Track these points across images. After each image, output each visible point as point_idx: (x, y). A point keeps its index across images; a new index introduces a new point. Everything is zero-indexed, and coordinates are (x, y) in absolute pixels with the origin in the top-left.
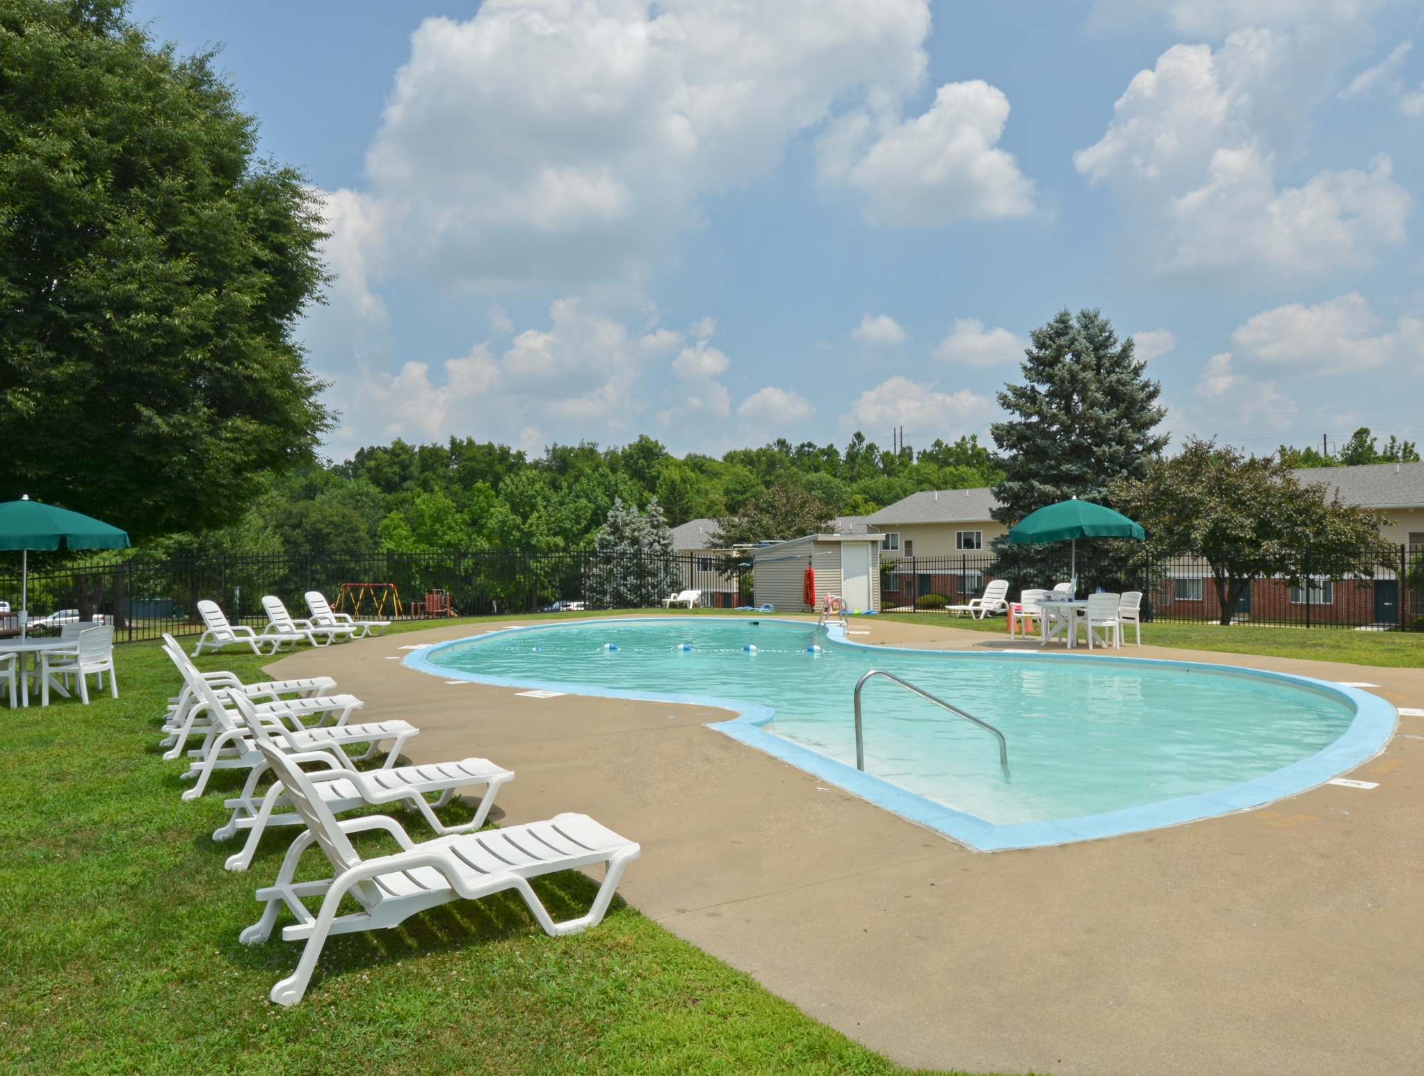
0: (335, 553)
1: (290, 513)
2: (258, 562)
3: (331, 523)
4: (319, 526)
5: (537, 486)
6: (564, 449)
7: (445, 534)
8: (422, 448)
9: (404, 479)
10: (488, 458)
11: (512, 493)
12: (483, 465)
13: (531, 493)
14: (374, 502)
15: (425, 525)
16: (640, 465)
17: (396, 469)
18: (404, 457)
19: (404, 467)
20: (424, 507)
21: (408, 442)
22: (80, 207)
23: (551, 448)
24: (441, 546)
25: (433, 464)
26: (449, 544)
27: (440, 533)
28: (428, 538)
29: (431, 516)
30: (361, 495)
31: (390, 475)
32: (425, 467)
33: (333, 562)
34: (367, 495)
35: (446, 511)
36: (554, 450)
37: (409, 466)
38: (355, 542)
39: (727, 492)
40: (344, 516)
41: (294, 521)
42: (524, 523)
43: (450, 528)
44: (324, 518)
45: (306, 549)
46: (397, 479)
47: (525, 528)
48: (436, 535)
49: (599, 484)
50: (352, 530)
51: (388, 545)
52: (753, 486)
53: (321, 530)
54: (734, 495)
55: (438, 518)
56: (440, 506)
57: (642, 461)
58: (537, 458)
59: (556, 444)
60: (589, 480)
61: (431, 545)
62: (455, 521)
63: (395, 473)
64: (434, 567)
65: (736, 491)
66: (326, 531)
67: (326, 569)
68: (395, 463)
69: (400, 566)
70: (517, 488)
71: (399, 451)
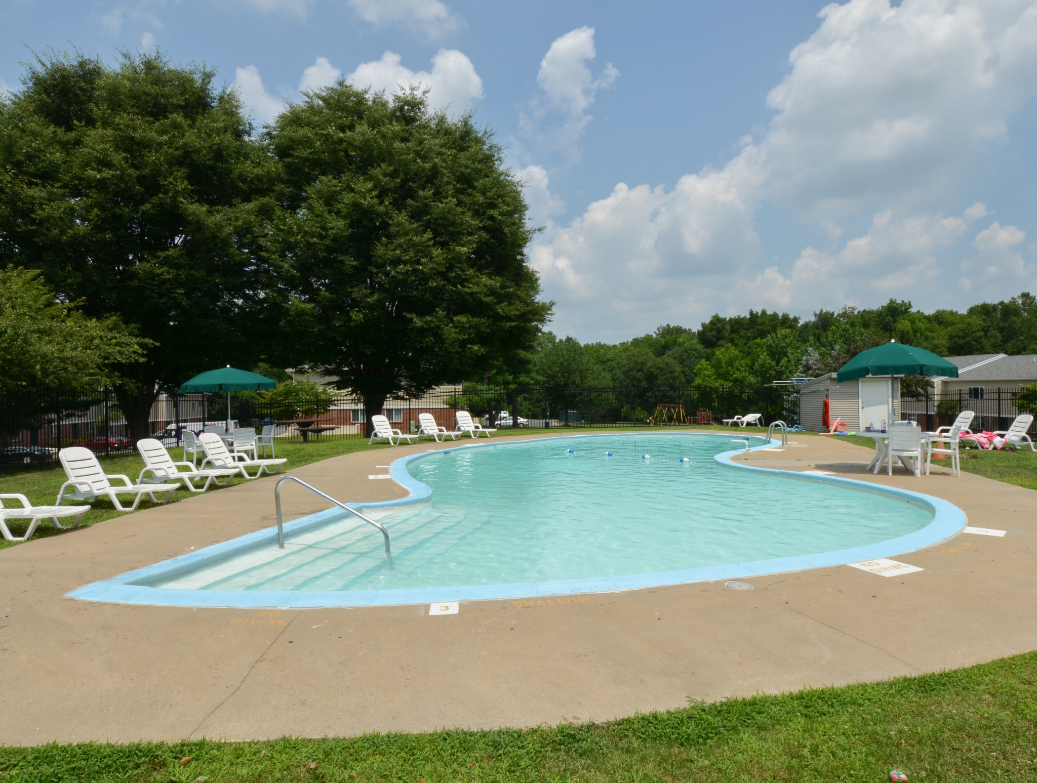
0: (660, 386)
1: (637, 363)
2: (596, 391)
3: (659, 368)
4: (652, 370)
5: (788, 340)
6: (827, 313)
7: (734, 373)
8: (731, 319)
9: (719, 339)
10: (772, 323)
11: (770, 345)
12: (769, 328)
13: (783, 345)
14: (699, 353)
15: (722, 368)
16: (886, 320)
17: (714, 333)
18: (719, 325)
19: (719, 331)
20: (721, 356)
21: (722, 316)
22: (378, 215)
23: (818, 312)
24: (732, 381)
25: (738, 329)
26: (736, 380)
27: (731, 373)
28: (724, 376)
29: (727, 362)
30: (692, 350)
31: (710, 337)
32: (733, 331)
33: (659, 391)
34: (695, 350)
35: (736, 358)
36: (821, 314)
37: (722, 331)
38: (673, 379)
39: (951, 337)
40: (667, 364)
41: (638, 367)
42: (777, 364)
43: (738, 369)
44: (655, 365)
45: (644, 384)
46: (714, 339)
47: (778, 368)
48: (729, 374)
49: (841, 336)
50: (672, 372)
51: (698, 381)
52: (974, 332)
53: (652, 372)
54: (956, 339)
55: (730, 363)
56: (732, 355)
57: (889, 317)
58: (807, 320)
59: (822, 310)
60: (834, 334)
61: (726, 380)
62: (741, 365)
63: (713, 336)
64: (727, 395)
65: (959, 337)
66: (655, 373)
67: (656, 396)
68: (713, 330)
69: (706, 395)
70: (774, 342)
71: (716, 322)
